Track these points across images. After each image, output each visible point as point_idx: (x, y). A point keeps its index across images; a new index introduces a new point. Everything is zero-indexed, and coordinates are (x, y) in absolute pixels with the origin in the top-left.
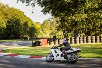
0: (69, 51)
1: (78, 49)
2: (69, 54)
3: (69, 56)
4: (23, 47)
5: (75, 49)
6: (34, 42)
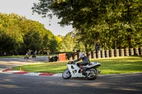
0: (88, 66)
1: (98, 64)
2: (88, 69)
3: (88, 72)
4: (39, 63)
5: (94, 64)
6: (51, 57)
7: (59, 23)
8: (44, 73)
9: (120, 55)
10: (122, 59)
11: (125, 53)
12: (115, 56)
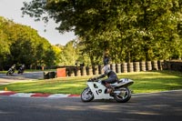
4: (31, 81)
6: (46, 73)
7: (57, 28)
8: (37, 94)
9: (135, 70)
10: (137, 75)
11: (141, 67)
12: (128, 71)
